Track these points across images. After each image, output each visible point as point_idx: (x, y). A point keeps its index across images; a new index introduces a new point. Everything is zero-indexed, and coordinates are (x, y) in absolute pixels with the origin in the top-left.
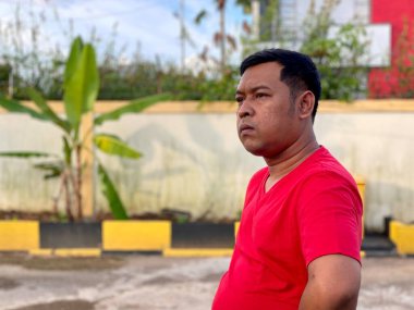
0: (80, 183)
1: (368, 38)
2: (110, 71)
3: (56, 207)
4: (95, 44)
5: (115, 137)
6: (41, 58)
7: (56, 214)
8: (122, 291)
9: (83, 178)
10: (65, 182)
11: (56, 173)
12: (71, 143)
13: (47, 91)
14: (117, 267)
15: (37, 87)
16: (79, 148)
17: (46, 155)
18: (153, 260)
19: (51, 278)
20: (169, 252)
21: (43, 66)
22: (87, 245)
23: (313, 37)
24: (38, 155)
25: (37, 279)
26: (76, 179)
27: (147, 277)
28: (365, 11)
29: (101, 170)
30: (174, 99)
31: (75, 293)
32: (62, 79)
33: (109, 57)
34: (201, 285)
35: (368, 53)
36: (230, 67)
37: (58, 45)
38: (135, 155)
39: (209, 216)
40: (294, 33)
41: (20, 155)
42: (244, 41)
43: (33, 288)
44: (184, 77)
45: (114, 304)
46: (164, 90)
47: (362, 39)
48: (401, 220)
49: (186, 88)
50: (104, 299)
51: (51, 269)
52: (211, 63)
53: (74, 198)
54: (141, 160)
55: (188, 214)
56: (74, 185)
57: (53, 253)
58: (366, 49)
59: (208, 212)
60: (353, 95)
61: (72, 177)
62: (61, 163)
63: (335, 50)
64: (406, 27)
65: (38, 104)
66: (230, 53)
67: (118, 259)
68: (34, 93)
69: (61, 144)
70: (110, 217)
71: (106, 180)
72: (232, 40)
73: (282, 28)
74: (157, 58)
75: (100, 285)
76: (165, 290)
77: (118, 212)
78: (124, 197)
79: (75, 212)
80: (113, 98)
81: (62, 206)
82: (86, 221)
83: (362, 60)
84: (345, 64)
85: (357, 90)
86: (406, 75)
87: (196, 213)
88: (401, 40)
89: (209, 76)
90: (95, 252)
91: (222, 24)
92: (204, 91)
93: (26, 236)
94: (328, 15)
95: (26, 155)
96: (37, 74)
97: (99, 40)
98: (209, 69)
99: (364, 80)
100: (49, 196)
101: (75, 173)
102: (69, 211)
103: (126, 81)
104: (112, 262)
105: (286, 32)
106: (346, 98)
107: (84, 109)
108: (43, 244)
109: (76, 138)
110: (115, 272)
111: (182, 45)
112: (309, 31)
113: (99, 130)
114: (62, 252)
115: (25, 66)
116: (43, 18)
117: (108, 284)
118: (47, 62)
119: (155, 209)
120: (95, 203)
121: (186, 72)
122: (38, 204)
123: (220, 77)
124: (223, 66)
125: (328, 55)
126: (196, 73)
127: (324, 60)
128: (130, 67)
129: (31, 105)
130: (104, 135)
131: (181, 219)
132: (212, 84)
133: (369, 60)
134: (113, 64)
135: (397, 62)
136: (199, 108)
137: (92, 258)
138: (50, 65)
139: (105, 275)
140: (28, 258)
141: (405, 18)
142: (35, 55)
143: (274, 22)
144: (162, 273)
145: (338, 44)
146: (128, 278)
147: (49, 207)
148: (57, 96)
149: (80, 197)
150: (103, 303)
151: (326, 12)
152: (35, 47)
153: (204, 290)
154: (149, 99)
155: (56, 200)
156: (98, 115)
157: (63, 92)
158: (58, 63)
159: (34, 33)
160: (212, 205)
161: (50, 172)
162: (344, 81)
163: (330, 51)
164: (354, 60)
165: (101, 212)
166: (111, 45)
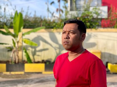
4: (22, 12)
5: (29, 39)
6: (7, 16)
7: (11, 62)
10: (14, 52)
11: (11, 50)
16: (18, 42)
17: (8, 44)
18: (39, 75)
20: (44, 73)
21: (7, 19)
22: (20, 71)
24: (6, 44)
28: (100, 3)
33: (26, 16)
37: (12, 13)
51: (9, 78)
57: (10, 73)
58: (100, 14)
60: (97, 27)
65: (6, 30)
67: (29, 75)
70: (27, 63)
71: (26, 52)
77: (29, 61)
80: (27, 28)
83: (99, 17)
84: (95, 18)
85: (98, 25)
86: (112, 21)
89: (56, 21)
90: (23, 73)
91: (59, 6)
96: (6, 21)
101: (17, 50)
104: (27, 76)
107: (19, 31)
108: (7, 70)
113: (24, 37)
114: (13, 73)
117: (26, 82)
119: (40, 60)
124: (60, 19)
126: (52, 21)
127: (89, 17)
130: (25, 39)
134: (27, 18)
137: (21, 74)
144: (42, 79)
145: (92, 13)
148: (11, 27)
156: (23, 33)
158: (12, 18)
163: (90, 15)
164: (97, 17)
166: (27, 13)
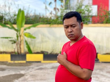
0: (20, 45)
1: (92, 9)
2: (28, 17)
3: (15, 51)
4: (24, 10)
5: (29, 33)
6: (11, 14)
7: (15, 52)
8: (31, 71)
9: (21, 43)
10: (17, 45)
11: (15, 42)
12: (18, 35)
13: (12, 22)
14: (30, 65)
15: (10, 21)
16: (20, 36)
17: (12, 38)
18: (39, 64)
19: (13, 68)
20: (43, 62)
21: (11, 16)
22: (23, 60)
23: (78, 8)
24: (10, 38)
25: (10, 69)
26: (20, 44)
27: (37, 68)
28: (91, 2)
29: (26, 41)
30: (44, 24)
31: (20, 72)
32: (16, 19)
33: (28, 13)
34: (51, 70)
35: (92, 12)
36: (58, 16)
37: (15, 11)
38: (34, 38)
39: (53, 53)
40: (73, 7)
41: (6, 38)
42: (61, 10)
43: (9, 71)
44: (46, 18)
45: (29, 75)
46: (41, 22)
47: (90, 9)
48: (100, 53)
49: (47, 21)
50: (27, 73)
51: (14, 66)
52: (53, 15)
53: (19, 48)
54: (36, 39)
55: (48, 52)
56: (19, 45)
57: (14, 62)
58: (91, 11)
59: (52, 52)
60: (88, 23)
61: (18, 43)
62: (16, 40)
63: (84, 12)
64: (101, 6)
65: (10, 25)
66: (58, 12)
68: (9, 22)
69: (16, 35)
70: (28, 53)
71: (27, 44)
72: (58, 9)
73: (71, 6)
74: (40, 14)
75: (26, 70)
76: (42, 71)
77: (30, 52)
78: (32, 48)
79: (19, 52)
80: (29, 24)
81: (16, 51)
82: (22, 54)
83: (90, 14)
84: (86, 15)
85: (89, 21)
86: (101, 18)
87: (49, 52)
88: (100, 9)
89: (53, 18)
90: (24, 62)
91: (56, 5)
92: (51, 22)
93: (7, 58)
94: (82, 3)
95: (7, 38)
96: (10, 18)
97: (25, 9)
98: (52, 16)
99: (91, 19)
100: (13, 48)
101: (19, 42)
102: (18, 52)
103: (32, 19)
104: (29, 64)
105: (72, 7)
106: (86, 23)
107: (22, 27)
108: (12, 60)
109: (19, 34)
110: (29, 67)
111: (46, 11)
112: (77, 7)
113: (25, 31)
114: (16, 62)
115: (7, 16)
116: (11, 4)
117: (28, 70)
118: (12, 15)
119: (39, 51)
120: (24, 50)
121: (47, 17)
122: (10, 50)
123: (55, 19)
124: (56, 16)
125: (82, 13)
126: (49, 18)
128: (33, 16)
129: (9, 25)
130: (26, 33)
131: (46, 53)
132: (53, 20)
133: (92, 14)
134: (29, 15)
135: (99, 14)
136: (50, 26)
138: (13, 16)
139: (27, 67)
140: (8, 63)
141: (101, 4)
142: (9, 13)
143: (69, 5)
144: (41, 67)
145: (84, 10)
146: (33, 68)
147: (13, 50)
148: (15, 23)
149: (20, 48)
150: (26, 74)
151: (81, 2)
152: (9, 11)
153: (51, 71)
154: (37, 24)
155: (15, 49)
156: (25, 28)
157: (16, 22)
158: (15, 15)
159: (9, 8)
160: (53, 50)
161: (13, 42)
162: (86, 19)
163: (82, 12)
164: (88, 14)
165: (26, 52)
166: (28, 11)
